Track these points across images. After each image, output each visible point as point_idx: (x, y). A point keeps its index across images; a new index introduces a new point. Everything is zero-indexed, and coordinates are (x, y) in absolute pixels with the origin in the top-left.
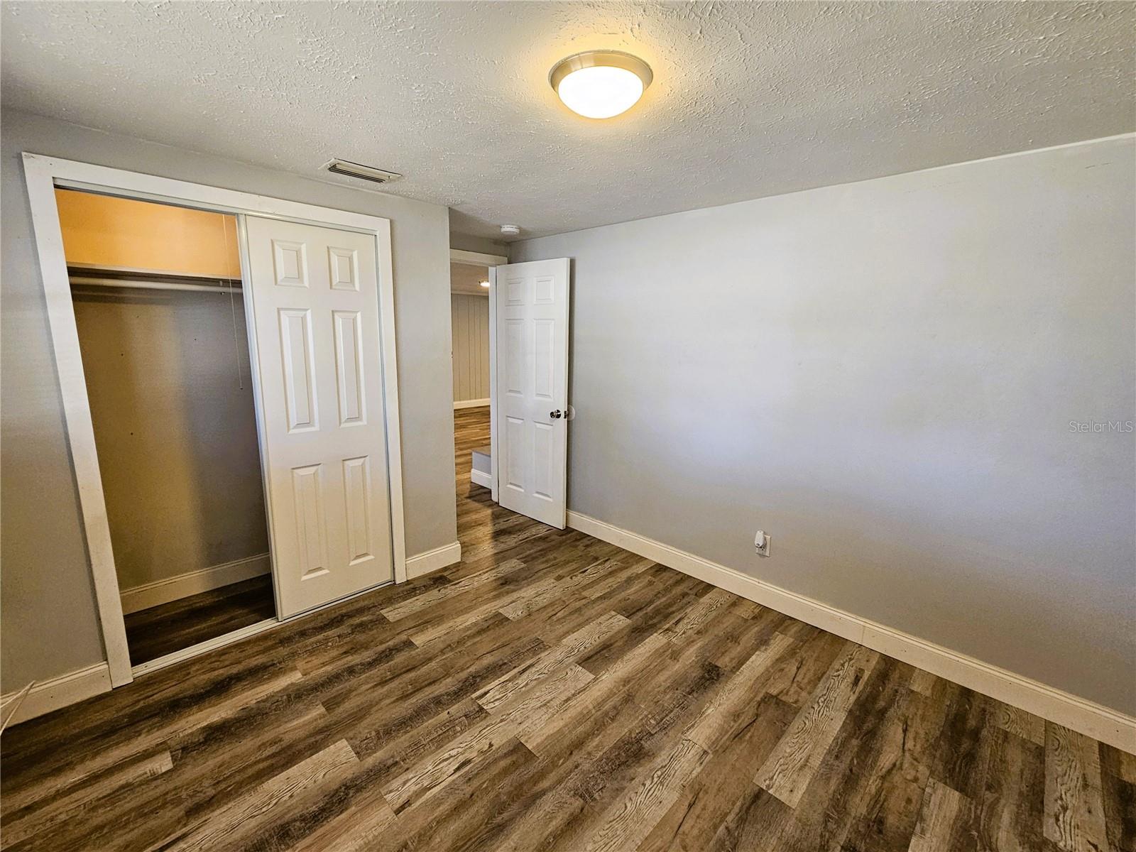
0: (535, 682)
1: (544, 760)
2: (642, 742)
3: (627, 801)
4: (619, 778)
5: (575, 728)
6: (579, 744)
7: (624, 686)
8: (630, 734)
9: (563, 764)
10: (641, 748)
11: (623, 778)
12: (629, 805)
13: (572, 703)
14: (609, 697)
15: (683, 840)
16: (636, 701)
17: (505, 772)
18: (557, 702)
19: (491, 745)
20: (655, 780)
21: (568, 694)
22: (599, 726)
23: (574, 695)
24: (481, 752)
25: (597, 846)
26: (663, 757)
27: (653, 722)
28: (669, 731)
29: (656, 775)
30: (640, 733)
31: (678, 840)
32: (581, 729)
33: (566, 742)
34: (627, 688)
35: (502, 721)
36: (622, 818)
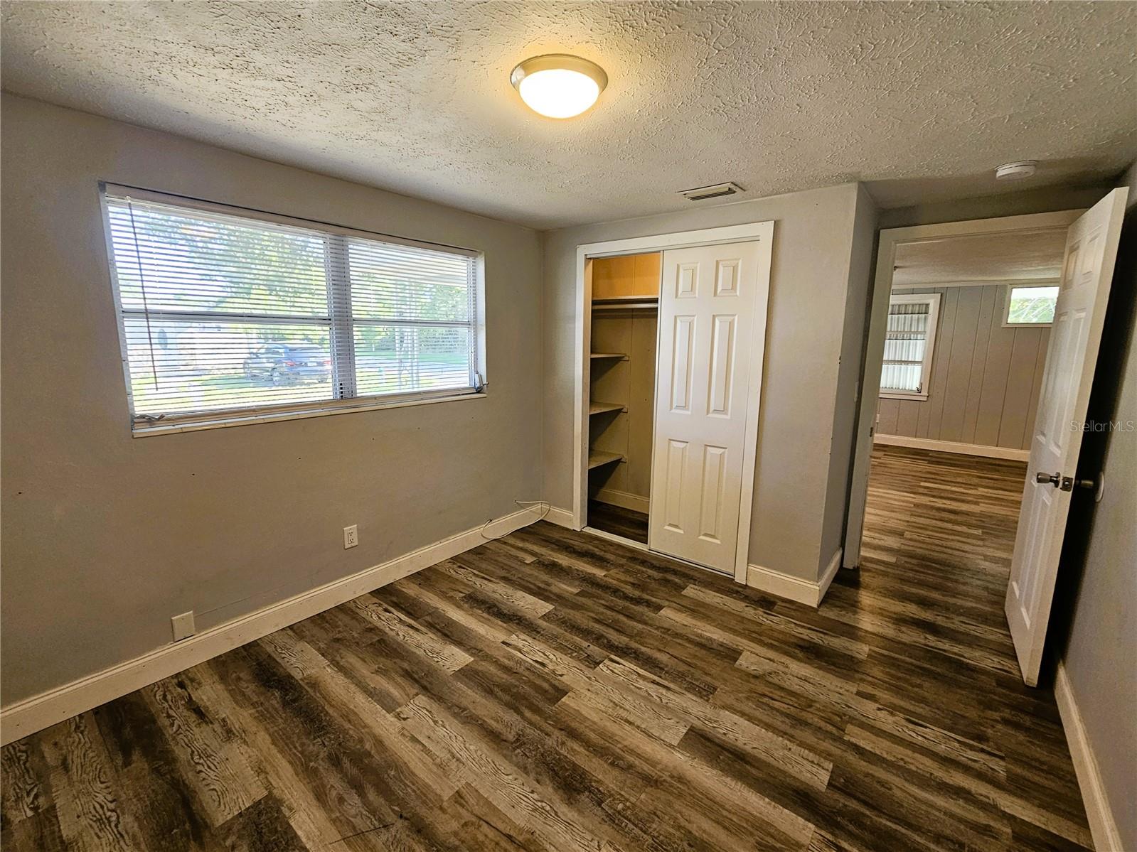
0: (646, 694)
1: (551, 710)
2: (587, 793)
3: (515, 776)
4: (539, 770)
5: (594, 731)
6: (573, 734)
7: (672, 777)
8: (595, 781)
9: (549, 724)
10: (579, 792)
11: (539, 774)
12: (510, 777)
13: (627, 727)
14: (647, 760)
15: (473, 824)
16: (649, 789)
17: (538, 688)
18: (625, 714)
19: (561, 675)
20: (539, 804)
21: (638, 722)
22: (600, 751)
23: (638, 727)
24: (553, 671)
25: (473, 752)
26: (570, 815)
27: (620, 806)
28: (610, 825)
29: (544, 804)
30: (599, 791)
31: (474, 819)
32: (592, 736)
33: (574, 725)
34: (669, 779)
35: (589, 678)
36: (497, 771)
